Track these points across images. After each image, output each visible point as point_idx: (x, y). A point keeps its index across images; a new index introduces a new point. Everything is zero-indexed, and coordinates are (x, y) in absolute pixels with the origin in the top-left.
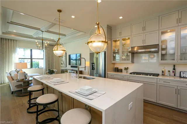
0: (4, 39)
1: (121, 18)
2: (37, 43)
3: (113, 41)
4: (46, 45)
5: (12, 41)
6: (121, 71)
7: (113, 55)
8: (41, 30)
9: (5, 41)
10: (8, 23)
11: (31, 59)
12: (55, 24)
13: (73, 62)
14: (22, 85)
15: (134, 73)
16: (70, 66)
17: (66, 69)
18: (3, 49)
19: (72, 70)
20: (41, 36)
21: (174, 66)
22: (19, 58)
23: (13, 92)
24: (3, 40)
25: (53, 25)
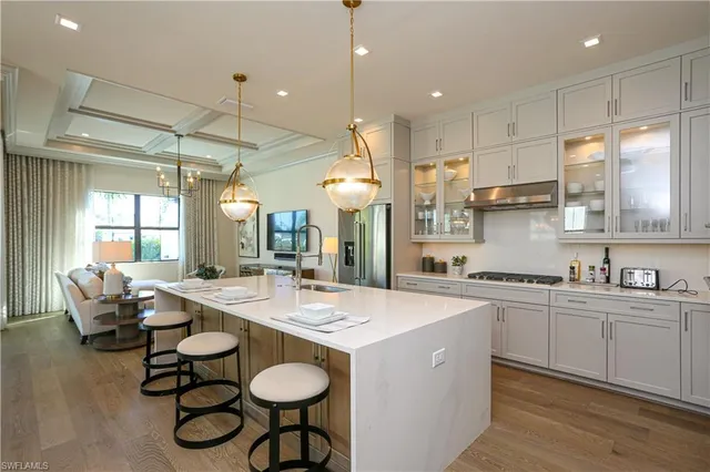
0: (48, 160)
1: (437, 94)
2: (163, 177)
3: (416, 167)
4: (191, 180)
5: (76, 169)
6: (443, 268)
7: (416, 215)
8: (174, 132)
9: (51, 169)
10: (70, 110)
11: (137, 228)
12: (221, 115)
13: (284, 240)
14: (117, 313)
15: (482, 276)
16: (272, 253)
17: (258, 265)
18: (45, 197)
19: (280, 268)
20: (173, 149)
21: (607, 250)
22: (97, 227)
23: (85, 338)
24: (45, 165)
25: (214, 116)
